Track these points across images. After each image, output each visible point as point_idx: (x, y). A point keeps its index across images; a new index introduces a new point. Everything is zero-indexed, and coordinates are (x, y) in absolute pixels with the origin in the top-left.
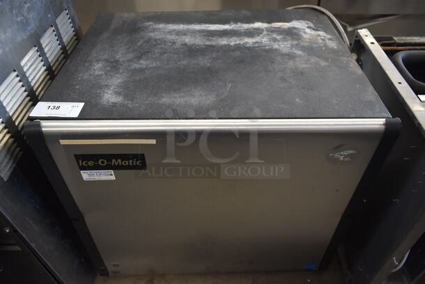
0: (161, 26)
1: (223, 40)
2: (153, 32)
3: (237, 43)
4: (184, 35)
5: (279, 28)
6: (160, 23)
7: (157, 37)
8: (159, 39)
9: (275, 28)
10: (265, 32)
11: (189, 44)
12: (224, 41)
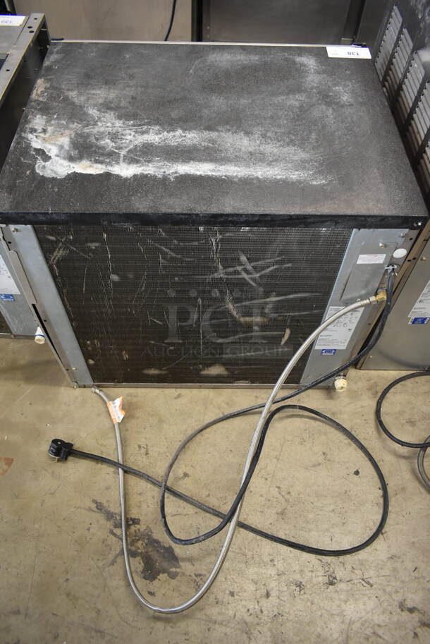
0: (294, 176)
1: (191, 139)
2: (303, 161)
3: (172, 134)
4: (251, 154)
5: (96, 162)
6: (299, 182)
7: (292, 149)
8: (288, 145)
9: (101, 163)
10: (123, 153)
11: (242, 134)
12: (192, 137)
